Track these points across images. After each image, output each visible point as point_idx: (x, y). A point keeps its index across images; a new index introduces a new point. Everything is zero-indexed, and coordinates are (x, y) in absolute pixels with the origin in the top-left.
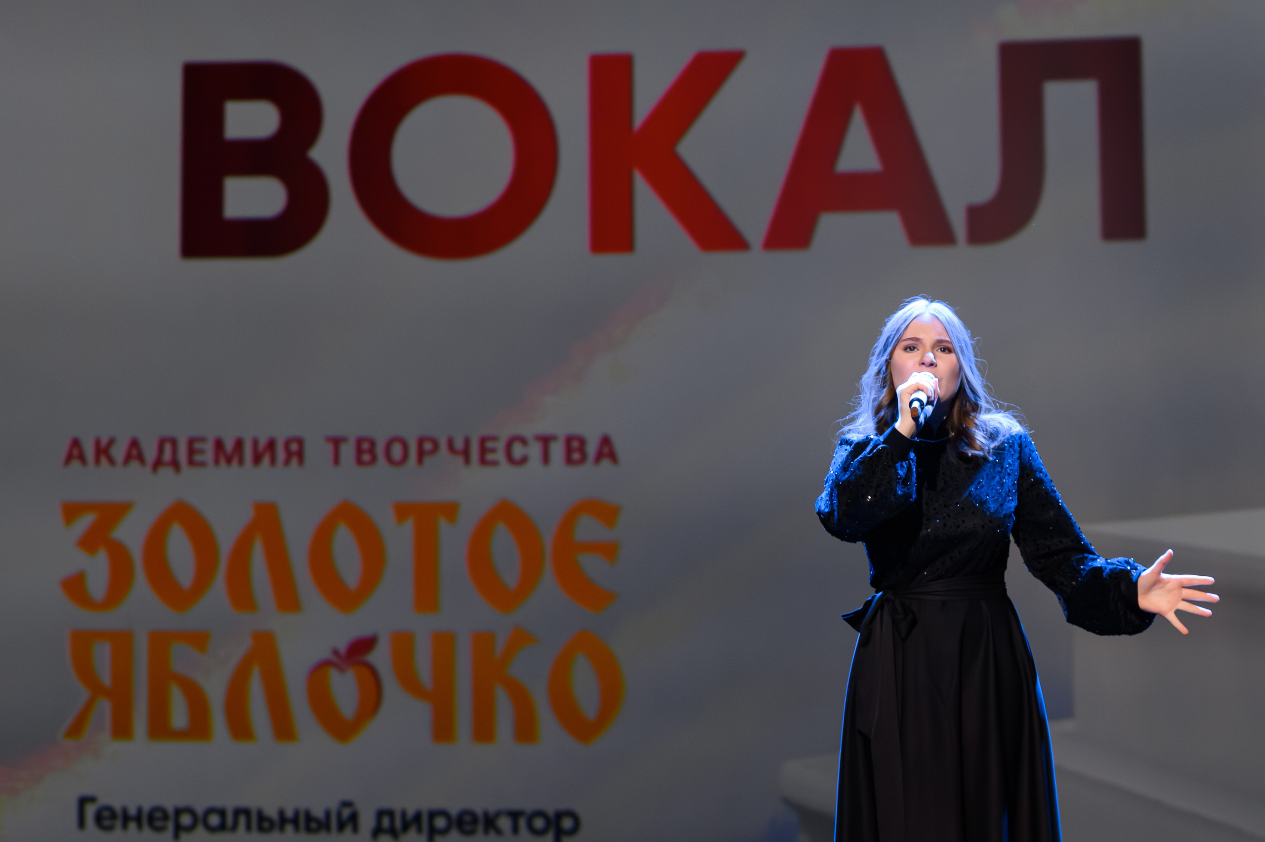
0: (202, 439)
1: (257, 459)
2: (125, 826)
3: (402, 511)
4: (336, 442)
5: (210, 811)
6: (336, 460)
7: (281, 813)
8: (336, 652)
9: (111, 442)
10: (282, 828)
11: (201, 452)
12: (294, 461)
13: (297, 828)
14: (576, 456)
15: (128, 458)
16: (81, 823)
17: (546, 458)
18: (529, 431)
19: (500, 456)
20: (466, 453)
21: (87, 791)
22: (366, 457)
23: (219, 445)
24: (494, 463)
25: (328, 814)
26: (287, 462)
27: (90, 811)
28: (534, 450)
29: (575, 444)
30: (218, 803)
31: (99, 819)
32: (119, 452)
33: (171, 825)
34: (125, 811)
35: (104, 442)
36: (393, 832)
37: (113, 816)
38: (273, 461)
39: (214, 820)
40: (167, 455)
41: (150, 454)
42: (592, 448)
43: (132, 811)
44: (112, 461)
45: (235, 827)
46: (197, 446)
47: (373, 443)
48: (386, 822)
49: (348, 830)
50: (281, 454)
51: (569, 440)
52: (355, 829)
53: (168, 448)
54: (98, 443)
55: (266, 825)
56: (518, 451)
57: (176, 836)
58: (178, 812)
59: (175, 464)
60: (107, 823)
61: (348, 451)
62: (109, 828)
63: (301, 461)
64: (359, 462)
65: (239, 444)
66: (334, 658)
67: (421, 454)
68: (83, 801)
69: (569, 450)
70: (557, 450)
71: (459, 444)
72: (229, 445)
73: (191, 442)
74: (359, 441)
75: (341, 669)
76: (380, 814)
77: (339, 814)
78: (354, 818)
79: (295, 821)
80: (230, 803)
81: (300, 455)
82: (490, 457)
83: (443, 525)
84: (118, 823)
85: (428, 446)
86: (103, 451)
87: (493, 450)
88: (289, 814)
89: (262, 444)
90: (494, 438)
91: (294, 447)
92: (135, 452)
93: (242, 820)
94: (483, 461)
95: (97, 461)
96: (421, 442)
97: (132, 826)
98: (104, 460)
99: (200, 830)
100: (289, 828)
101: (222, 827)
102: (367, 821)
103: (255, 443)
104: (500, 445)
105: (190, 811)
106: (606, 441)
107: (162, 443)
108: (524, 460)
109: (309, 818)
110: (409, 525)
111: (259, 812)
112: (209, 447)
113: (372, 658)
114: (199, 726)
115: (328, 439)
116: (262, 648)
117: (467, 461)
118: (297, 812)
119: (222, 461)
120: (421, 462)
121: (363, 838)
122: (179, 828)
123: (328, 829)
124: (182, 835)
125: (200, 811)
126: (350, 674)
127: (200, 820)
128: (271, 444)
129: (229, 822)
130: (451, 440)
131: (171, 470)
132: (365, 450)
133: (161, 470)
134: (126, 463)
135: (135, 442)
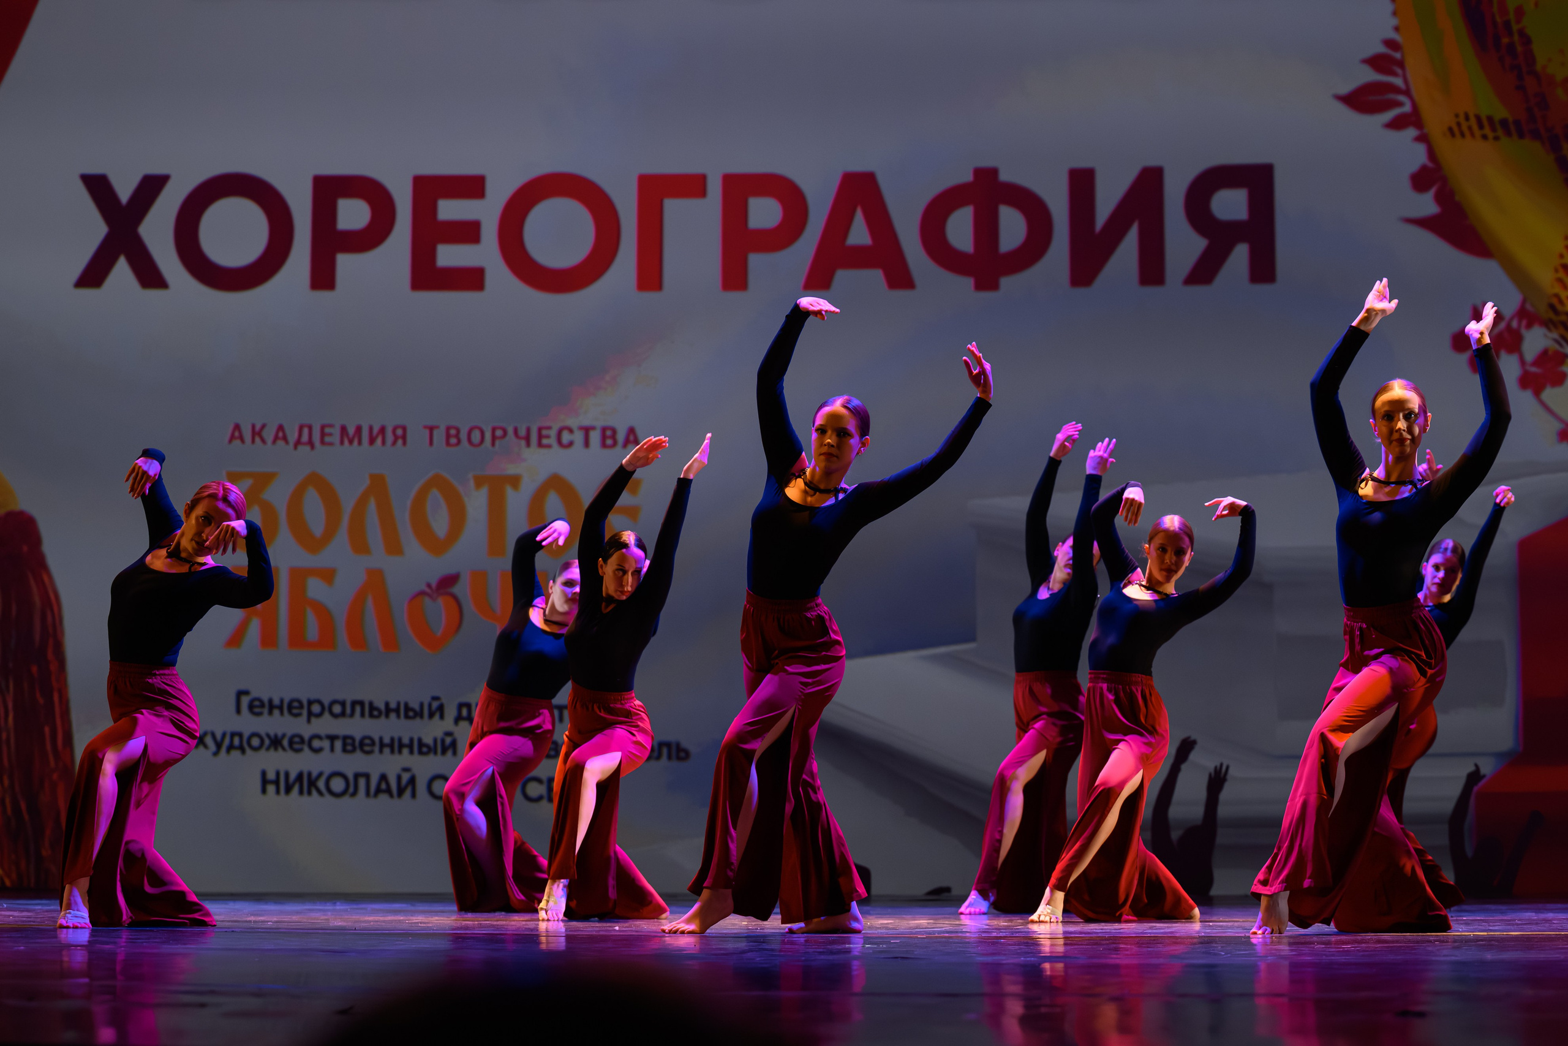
0: (331, 426)
2: (270, 713)
3: (479, 482)
4: (431, 429)
5: (334, 702)
6: (431, 443)
7: (387, 704)
8: (429, 585)
9: (263, 426)
10: (387, 716)
11: (330, 434)
12: (400, 442)
13: (398, 716)
14: (609, 442)
15: (276, 438)
16: (238, 711)
17: (587, 444)
18: (572, 422)
19: (552, 441)
20: (527, 439)
21: (243, 687)
22: (453, 441)
23: (344, 429)
24: (549, 446)
25: (422, 705)
26: (394, 443)
27: (245, 701)
28: (578, 437)
29: (609, 433)
30: (340, 697)
31: (251, 707)
32: (269, 435)
33: (305, 712)
34: (270, 701)
35: (257, 428)
37: (262, 705)
38: (384, 443)
39: (337, 709)
40: (305, 438)
41: (293, 437)
42: (621, 437)
43: (276, 702)
44: (263, 441)
45: (352, 715)
46: (327, 430)
47: (458, 430)
48: (464, 712)
49: (437, 716)
50: (390, 437)
51: (604, 430)
52: (442, 717)
53: (306, 431)
54: (253, 426)
55: (376, 713)
56: (566, 437)
57: (309, 721)
58: (310, 703)
59: (311, 443)
60: (257, 710)
61: (439, 436)
62: (259, 714)
63: (404, 443)
64: (448, 444)
65: (359, 429)
66: (428, 590)
67: (494, 438)
68: (240, 694)
69: (604, 438)
70: (595, 437)
71: (522, 432)
72: (351, 431)
73: (323, 427)
75: (433, 600)
76: (461, 706)
77: (430, 705)
78: (441, 708)
79: (397, 711)
80: (349, 698)
81: (404, 437)
82: (545, 441)
83: (509, 491)
84: (266, 711)
85: (499, 433)
86: (257, 433)
87: (548, 437)
88: (393, 705)
89: (376, 430)
90: (549, 428)
91: (400, 432)
92: (281, 433)
93: (358, 709)
94: (540, 445)
95: (253, 441)
96: (494, 430)
97: (276, 712)
98: (257, 439)
99: (327, 715)
100: (393, 716)
101: (343, 714)
102: (451, 712)
103: (371, 428)
104: (553, 433)
105: (319, 702)
106: (631, 431)
107: (301, 428)
108: (571, 444)
109: (407, 708)
110: (484, 492)
111: (371, 704)
112: (336, 432)
113: (456, 589)
114: (327, 640)
115: (425, 427)
116: (375, 581)
117: (528, 444)
118: (399, 704)
119: (346, 442)
120: (493, 444)
121: (448, 724)
122: (310, 714)
123: (422, 716)
124: (313, 720)
125: (326, 703)
126: (440, 601)
127: (326, 709)
128: (382, 430)
129: (348, 710)
130: (516, 431)
131: (308, 448)
132: (452, 436)
133: (300, 448)
134: (274, 442)
135: (281, 428)
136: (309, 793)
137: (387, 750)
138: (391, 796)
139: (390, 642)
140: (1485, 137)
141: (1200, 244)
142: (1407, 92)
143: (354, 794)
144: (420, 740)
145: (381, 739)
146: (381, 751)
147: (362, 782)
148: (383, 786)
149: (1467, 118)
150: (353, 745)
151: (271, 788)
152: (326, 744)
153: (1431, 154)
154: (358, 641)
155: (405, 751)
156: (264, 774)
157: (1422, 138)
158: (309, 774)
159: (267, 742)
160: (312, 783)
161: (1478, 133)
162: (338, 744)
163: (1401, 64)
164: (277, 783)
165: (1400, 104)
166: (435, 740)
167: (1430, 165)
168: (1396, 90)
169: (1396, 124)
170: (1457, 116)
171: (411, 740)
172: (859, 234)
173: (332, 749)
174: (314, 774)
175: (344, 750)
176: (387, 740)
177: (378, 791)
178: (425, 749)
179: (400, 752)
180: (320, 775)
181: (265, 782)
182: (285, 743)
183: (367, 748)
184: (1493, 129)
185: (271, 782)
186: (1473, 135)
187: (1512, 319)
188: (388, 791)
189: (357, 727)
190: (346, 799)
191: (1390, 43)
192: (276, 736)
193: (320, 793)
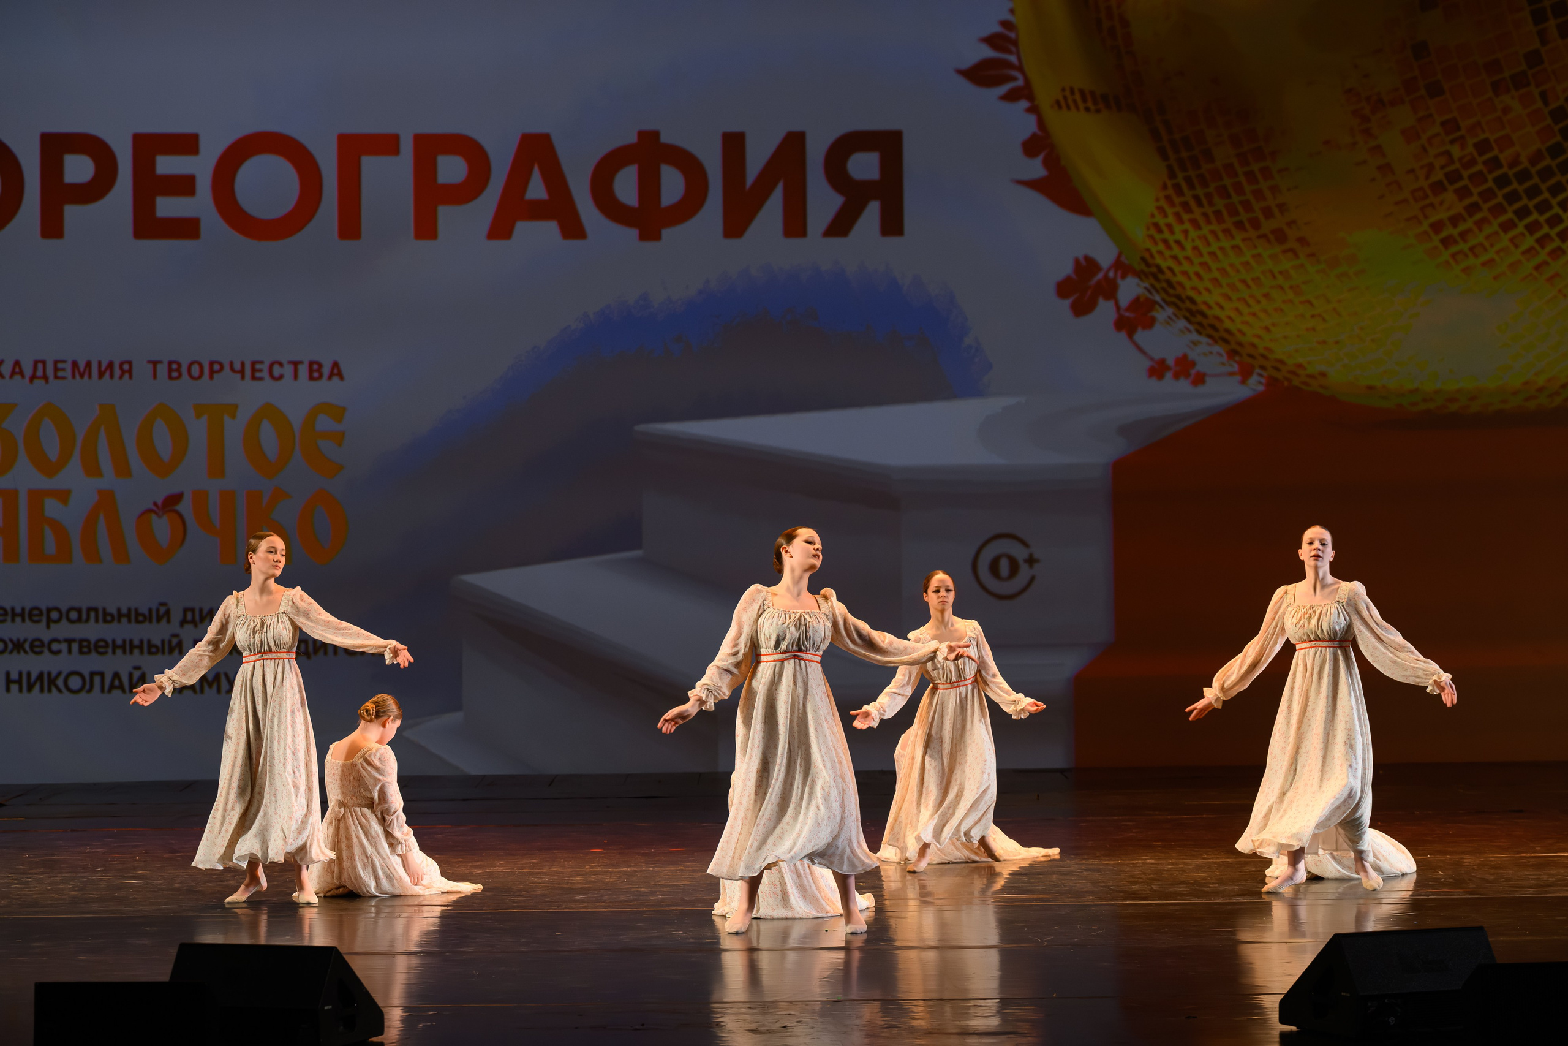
0: (64, 361)
1: (101, 375)
2: (13, 620)
3: (200, 410)
4: (155, 363)
5: (71, 609)
6: (155, 376)
7: (119, 610)
9: (3, 362)
10: (119, 621)
11: (63, 369)
12: (127, 376)
13: (129, 621)
14: (316, 375)
15: (13, 374)
17: (296, 377)
18: (284, 357)
19: (265, 374)
20: (242, 372)
22: (175, 374)
23: (75, 364)
24: (261, 379)
25: (150, 610)
26: (121, 377)
28: (288, 370)
29: (315, 367)
30: (76, 604)
32: (6, 369)
33: (44, 619)
34: (13, 609)
36: (193, 622)
38: (112, 376)
39: (74, 615)
40: (40, 373)
41: (28, 371)
42: (326, 371)
43: (18, 610)
44: (3, 376)
45: (88, 620)
46: (60, 365)
47: (179, 364)
48: (189, 616)
49: (164, 621)
50: (117, 372)
51: (311, 363)
52: (169, 621)
53: (40, 366)
55: (109, 618)
56: (277, 371)
57: (48, 627)
58: (49, 610)
59: (45, 377)
61: (162, 370)
62: (3, 621)
63: (131, 377)
64: (170, 377)
65: (88, 364)
66: (154, 508)
67: (212, 373)
69: (311, 371)
70: (303, 370)
71: (237, 366)
72: (82, 366)
73: (56, 362)
74: (170, 363)
75: (159, 516)
76: (185, 610)
77: (158, 610)
78: (168, 613)
79: (128, 616)
80: (85, 605)
81: (130, 371)
82: (258, 375)
83: (227, 419)
84: (9, 618)
85: (216, 367)
87: (260, 370)
88: (124, 611)
89: (104, 364)
90: (261, 362)
91: (126, 367)
92: (17, 369)
93: (92, 614)
94: (253, 378)
96: (212, 363)
97: (18, 619)
99: (64, 621)
100: (124, 620)
101: (79, 620)
102: (176, 616)
104: (265, 367)
105: (57, 609)
106: (336, 365)
107: (36, 363)
108: (281, 377)
109: (137, 614)
110: (204, 419)
111: (104, 610)
112: (68, 366)
113: (179, 507)
114: (64, 554)
115: (149, 362)
116: (106, 501)
117: (243, 378)
118: (129, 610)
119: (77, 376)
120: (211, 377)
121: (174, 627)
122: (49, 621)
123: (151, 621)
124: (52, 625)
125: (64, 610)
126: (165, 518)
127: (64, 615)
128: (111, 365)
129: (84, 616)
130: (231, 364)
131: (43, 381)
132: (174, 370)
133: (36, 381)
134: (11, 376)
135: (17, 363)
136: (50, 691)
137: (119, 652)
138: (124, 691)
139: (121, 553)
140: (1087, 109)
141: (838, 200)
142: (1020, 69)
143: (90, 691)
144: (149, 641)
145: (114, 641)
146: (114, 652)
147: (97, 680)
148: (117, 683)
149: (1072, 92)
150: (88, 647)
151: (14, 687)
152: (64, 647)
153: (1041, 123)
154: (92, 554)
155: (136, 651)
156: (8, 674)
157: (1033, 109)
158: (49, 674)
159: (10, 646)
160: (52, 682)
161: (1081, 105)
162: (75, 647)
163: (1015, 43)
164: (19, 682)
165: (1014, 79)
166: (163, 642)
167: (1039, 133)
168: (1009, 65)
169: (1011, 97)
170: (1063, 90)
171: (141, 641)
172: (536, 189)
173: (70, 651)
174: (53, 675)
175: (81, 652)
176: (119, 642)
177: (112, 687)
178: (153, 650)
179: (131, 652)
180: (59, 674)
181: (9, 681)
182: (27, 646)
183: (101, 650)
184: (1095, 103)
185: (14, 682)
186: (1077, 108)
187: (1109, 269)
188: (121, 687)
189: (92, 631)
190: (83, 694)
191: (1005, 24)
192: (18, 640)
193: (60, 691)
